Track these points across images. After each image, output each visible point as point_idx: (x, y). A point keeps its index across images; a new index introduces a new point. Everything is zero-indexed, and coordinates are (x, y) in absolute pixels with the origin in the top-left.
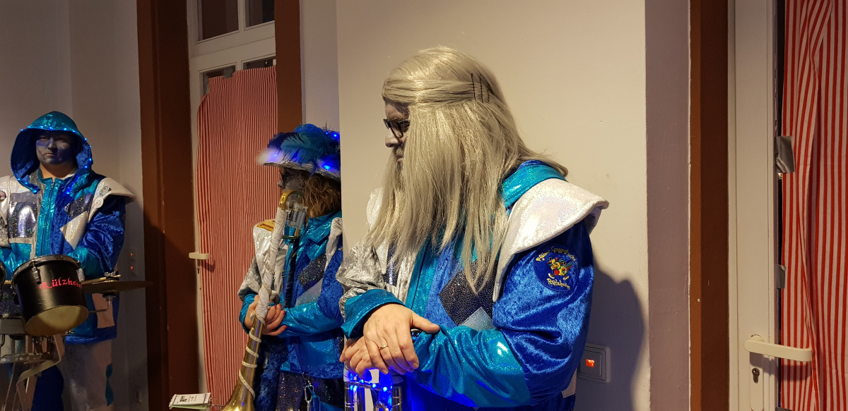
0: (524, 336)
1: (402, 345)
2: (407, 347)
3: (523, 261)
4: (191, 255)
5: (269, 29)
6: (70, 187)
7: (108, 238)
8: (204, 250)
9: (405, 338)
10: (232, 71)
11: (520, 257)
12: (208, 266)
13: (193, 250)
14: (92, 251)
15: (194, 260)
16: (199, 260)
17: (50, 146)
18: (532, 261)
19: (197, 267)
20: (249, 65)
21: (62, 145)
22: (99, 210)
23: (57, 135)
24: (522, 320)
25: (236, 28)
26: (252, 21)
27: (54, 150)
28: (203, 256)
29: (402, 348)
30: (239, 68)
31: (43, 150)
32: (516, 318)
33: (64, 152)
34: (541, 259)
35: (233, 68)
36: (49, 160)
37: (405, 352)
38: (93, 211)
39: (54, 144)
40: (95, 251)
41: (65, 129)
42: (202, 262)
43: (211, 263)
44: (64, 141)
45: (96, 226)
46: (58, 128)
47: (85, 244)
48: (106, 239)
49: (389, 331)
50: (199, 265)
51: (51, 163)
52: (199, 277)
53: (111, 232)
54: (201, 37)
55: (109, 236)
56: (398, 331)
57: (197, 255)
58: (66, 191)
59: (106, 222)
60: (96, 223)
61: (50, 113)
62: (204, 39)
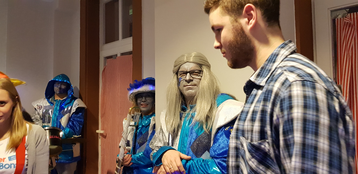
0: (221, 159)
1: (178, 166)
2: (180, 167)
3: (220, 130)
4: (97, 131)
5: (130, 40)
6: (64, 103)
7: (77, 124)
8: (102, 130)
9: (180, 163)
10: (116, 56)
11: (219, 129)
12: (104, 136)
13: (98, 129)
14: (71, 129)
15: (98, 133)
16: (100, 133)
17: (59, 87)
18: (223, 130)
19: (99, 136)
20: (122, 54)
21: (63, 87)
22: (74, 113)
23: (62, 83)
24: (221, 153)
25: (118, 39)
26: (124, 37)
27: (60, 88)
28: (102, 132)
29: (178, 167)
30: (119, 55)
31: (56, 89)
32: (218, 153)
33: (64, 89)
34: (227, 129)
35: (117, 55)
36: (58, 92)
37: (180, 168)
38: (72, 113)
39: (60, 86)
40: (72, 129)
41: (65, 81)
42: (102, 134)
43: (105, 135)
44: (64, 85)
45: (73, 119)
46: (63, 81)
47: (69, 126)
48: (76, 124)
49: (172, 161)
50: (100, 135)
51: (59, 93)
52: (100, 140)
53: (78, 121)
54: (105, 43)
55: (77, 123)
56: (176, 160)
57: (99, 131)
58: (62, 105)
59: (76, 117)
60: (73, 118)
61: (61, 75)
62: (106, 44)
